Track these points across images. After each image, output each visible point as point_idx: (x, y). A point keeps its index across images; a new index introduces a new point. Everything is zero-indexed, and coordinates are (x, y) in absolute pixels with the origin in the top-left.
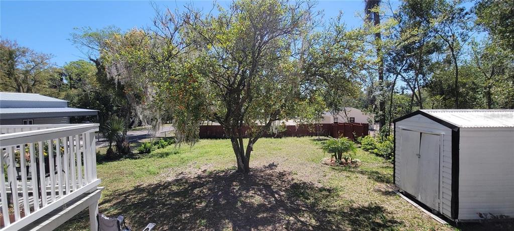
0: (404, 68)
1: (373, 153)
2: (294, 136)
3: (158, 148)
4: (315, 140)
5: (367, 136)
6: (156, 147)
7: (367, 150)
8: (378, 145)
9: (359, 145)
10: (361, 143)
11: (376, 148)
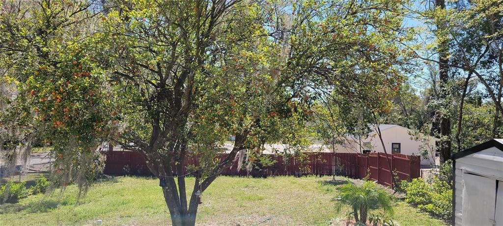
0: (482, 59)
1: (425, 210)
2: (289, 175)
3: (34, 193)
4: (326, 183)
5: (415, 180)
6: (30, 191)
7: (415, 204)
8: (435, 196)
9: (403, 195)
10: (405, 192)
11: (431, 202)
